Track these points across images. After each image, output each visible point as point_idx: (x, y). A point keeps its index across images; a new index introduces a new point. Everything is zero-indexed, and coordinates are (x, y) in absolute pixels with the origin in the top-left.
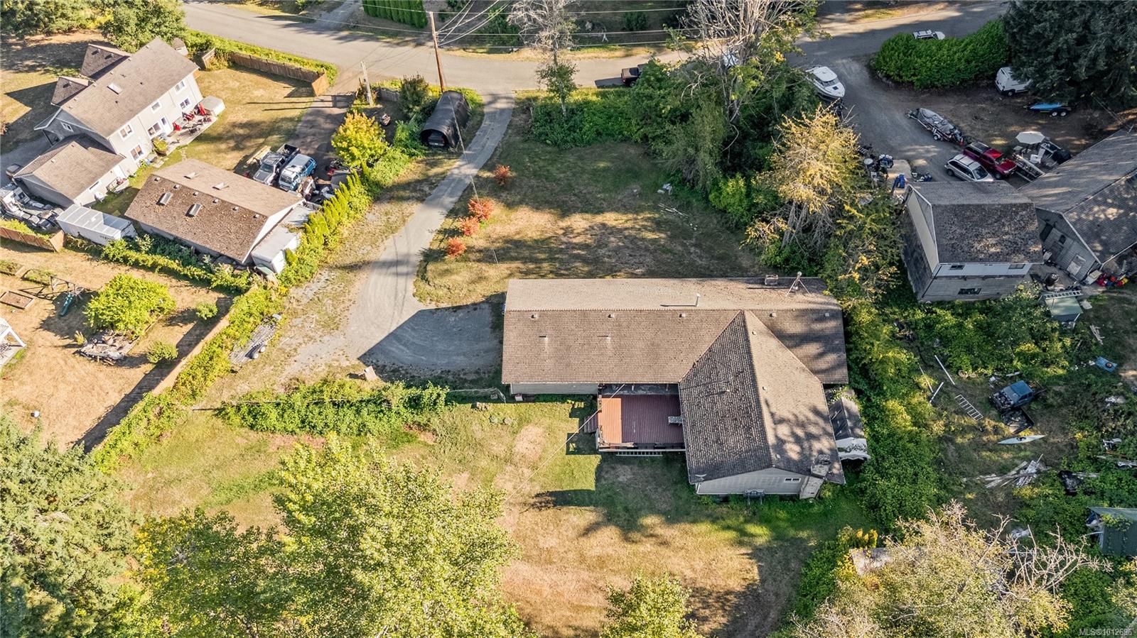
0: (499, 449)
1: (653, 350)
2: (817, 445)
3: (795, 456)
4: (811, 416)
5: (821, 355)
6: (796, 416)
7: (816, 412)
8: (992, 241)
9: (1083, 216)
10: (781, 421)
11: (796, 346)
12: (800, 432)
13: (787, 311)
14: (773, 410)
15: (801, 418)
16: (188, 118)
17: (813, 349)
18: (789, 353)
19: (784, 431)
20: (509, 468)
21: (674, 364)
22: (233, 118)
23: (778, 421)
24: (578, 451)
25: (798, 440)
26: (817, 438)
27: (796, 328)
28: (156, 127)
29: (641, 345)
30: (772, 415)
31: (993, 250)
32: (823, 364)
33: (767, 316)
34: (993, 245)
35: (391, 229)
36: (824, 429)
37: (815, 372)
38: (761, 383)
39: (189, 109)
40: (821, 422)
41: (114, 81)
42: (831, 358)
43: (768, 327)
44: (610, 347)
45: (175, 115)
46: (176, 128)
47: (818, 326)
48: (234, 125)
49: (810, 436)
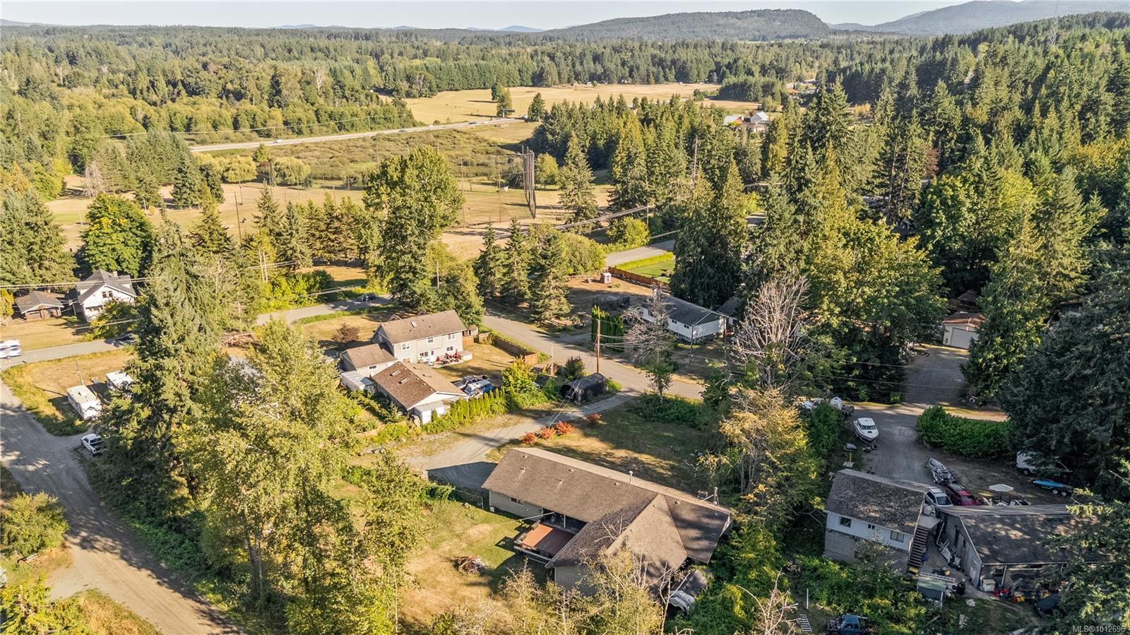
0: (458, 528)
1: (585, 499)
4: (658, 564)
5: (698, 539)
6: (644, 556)
7: (665, 564)
8: (876, 508)
9: (982, 526)
11: (685, 528)
13: (688, 503)
14: (628, 543)
16: (447, 356)
17: (693, 533)
18: (675, 530)
20: (456, 540)
21: (593, 510)
22: (472, 364)
24: (504, 547)
27: (687, 515)
28: (426, 354)
29: (579, 493)
30: (625, 544)
31: (873, 514)
32: (695, 545)
33: (673, 501)
34: (875, 511)
35: (505, 425)
37: (687, 548)
39: (452, 353)
40: (663, 570)
41: (416, 321)
42: (704, 543)
43: (670, 510)
44: (559, 487)
45: (441, 353)
46: (438, 360)
47: (705, 520)
48: (469, 367)
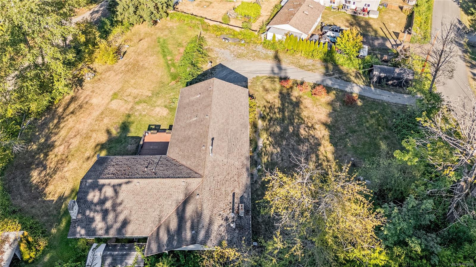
2: (98, 217)
3: (90, 197)
4: (121, 218)
6: (121, 204)
7: (125, 223)
10: (116, 192)
11: (178, 214)
12: (108, 205)
14: (124, 187)
15: (119, 209)
19: (109, 192)
23: (116, 189)
25: (102, 202)
26: (104, 218)
30: (120, 185)
36: (111, 227)
38: (143, 182)
40: (118, 225)
49: (105, 213)
